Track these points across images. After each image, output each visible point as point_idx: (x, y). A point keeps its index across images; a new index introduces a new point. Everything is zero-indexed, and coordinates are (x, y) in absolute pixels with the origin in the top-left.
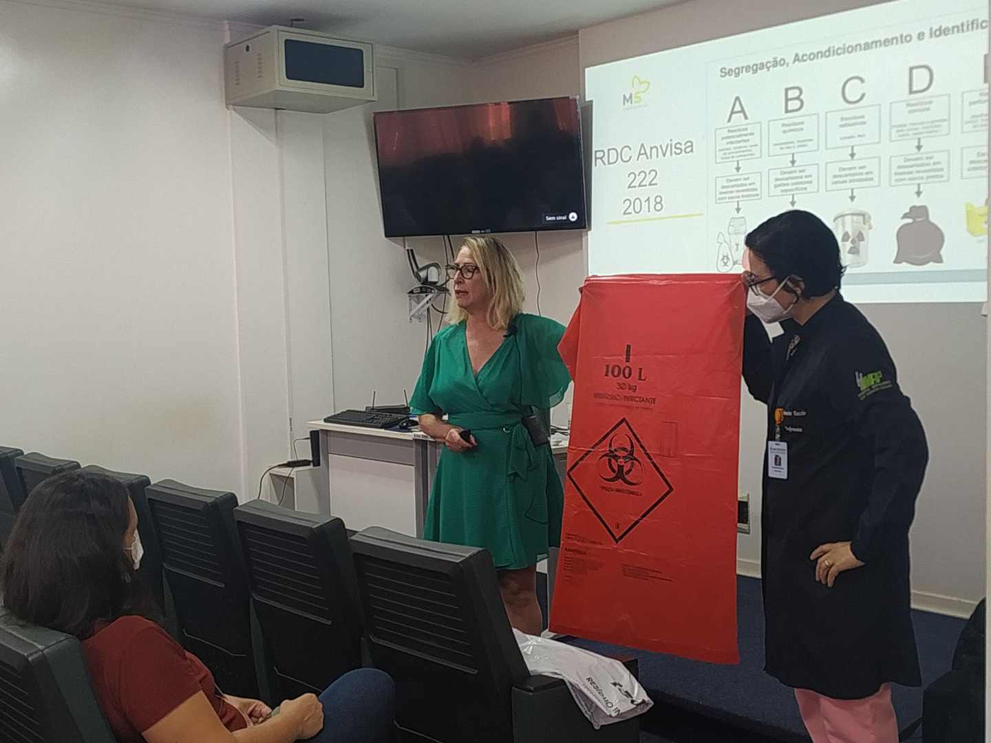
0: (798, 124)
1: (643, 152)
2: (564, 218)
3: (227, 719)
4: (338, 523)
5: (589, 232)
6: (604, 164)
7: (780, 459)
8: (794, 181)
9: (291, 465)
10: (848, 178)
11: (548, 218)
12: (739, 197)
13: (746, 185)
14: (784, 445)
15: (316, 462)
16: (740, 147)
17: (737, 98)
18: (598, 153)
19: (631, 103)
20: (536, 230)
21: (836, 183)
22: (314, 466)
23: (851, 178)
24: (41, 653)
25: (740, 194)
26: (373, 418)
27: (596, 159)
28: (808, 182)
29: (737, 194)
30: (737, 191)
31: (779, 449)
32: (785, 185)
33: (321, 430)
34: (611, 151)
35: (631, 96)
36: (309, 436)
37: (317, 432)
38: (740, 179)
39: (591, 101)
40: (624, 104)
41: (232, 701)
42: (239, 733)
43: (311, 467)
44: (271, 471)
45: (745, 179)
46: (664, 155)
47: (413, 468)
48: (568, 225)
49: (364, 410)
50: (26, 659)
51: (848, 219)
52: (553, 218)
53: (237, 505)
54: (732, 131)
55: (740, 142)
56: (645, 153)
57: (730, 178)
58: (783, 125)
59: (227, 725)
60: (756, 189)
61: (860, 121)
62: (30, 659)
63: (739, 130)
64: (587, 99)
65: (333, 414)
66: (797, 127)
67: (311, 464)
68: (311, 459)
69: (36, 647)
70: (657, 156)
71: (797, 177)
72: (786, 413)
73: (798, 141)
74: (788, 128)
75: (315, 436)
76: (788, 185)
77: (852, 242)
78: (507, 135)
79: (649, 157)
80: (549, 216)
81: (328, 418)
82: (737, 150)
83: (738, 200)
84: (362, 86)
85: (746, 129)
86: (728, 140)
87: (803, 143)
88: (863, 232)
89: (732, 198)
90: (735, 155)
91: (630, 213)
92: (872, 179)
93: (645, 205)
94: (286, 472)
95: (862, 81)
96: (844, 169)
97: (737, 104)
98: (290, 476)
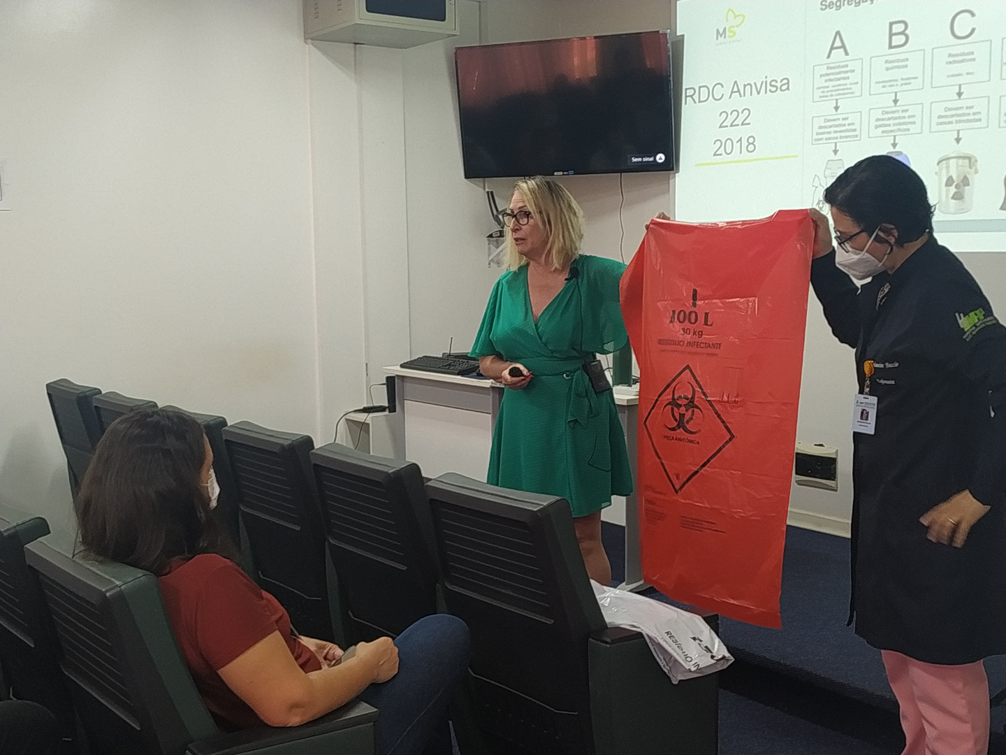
0: (903, 60)
1: (736, 89)
2: (651, 159)
3: (302, 660)
4: (415, 469)
5: (677, 175)
6: (695, 102)
7: (868, 413)
8: (897, 121)
9: (367, 410)
10: (954, 119)
11: (634, 160)
12: (837, 138)
13: (844, 125)
14: (874, 400)
15: (392, 408)
16: (839, 85)
17: (838, 33)
18: (688, 91)
19: (725, 37)
20: (621, 172)
21: (941, 124)
22: (390, 412)
23: (958, 118)
24: (118, 589)
25: (838, 135)
26: (449, 365)
27: (686, 97)
28: (911, 123)
29: (835, 135)
30: (836, 132)
31: (866, 403)
32: (886, 125)
33: (397, 375)
34: (702, 89)
35: (725, 29)
36: (385, 382)
37: (393, 378)
38: (839, 119)
39: (683, 36)
40: (717, 39)
41: (309, 643)
42: (314, 675)
43: (387, 413)
44: (347, 417)
45: (843, 119)
46: (759, 93)
47: (490, 416)
48: (655, 167)
49: (441, 356)
50: (103, 594)
51: (953, 162)
52: (640, 159)
53: (313, 448)
54: (832, 68)
55: (839, 79)
56: (739, 91)
57: (828, 118)
58: (886, 62)
59: (302, 666)
60: (855, 130)
61: (968, 57)
62: (108, 594)
63: (839, 67)
64: (678, 34)
65: (409, 360)
66: (902, 64)
67: (387, 410)
68: (386, 404)
69: (113, 583)
70: (751, 95)
71: (900, 118)
72: (877, 366)
73: (902, 79)
74: (891, 65)
75: (391, 381)
76: (889, 125)
77: (956, 187)
78: (593, 72)
79: (742, 95)
80: (635, 157)
81: (404, 363)
82: (836, 88)
83: (835, 141)
84: (444, 20)
85: (847, 66)
86: (827, 78)
87: (907, 81)
88: (968, 176)
89: (829, 139)
90: (834, 93)
91: (721, 155)
92: (980, 120)
93: (737, 146)
94: (362, 417)
95: (973, 14)
96: (950, 109)
97: (838, 38)
98: (366, 422)
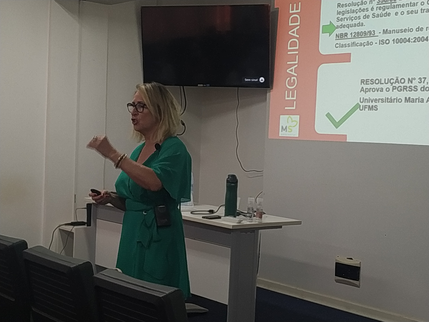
2: (257, 80)
9: (73, 224)
15: (89, 224)
20: (238, 87)
33: (93, 203)
36: (86, 207)
39: (278, 8)
43: (86, 226)
44: (61, 228)
48: (259, 85)
52: (249, 80)
64: (275, 7)
68: (86, 221)
75: (89, 207)
80: (247, 78)
94: (69, 228)
98: (72, 231)
